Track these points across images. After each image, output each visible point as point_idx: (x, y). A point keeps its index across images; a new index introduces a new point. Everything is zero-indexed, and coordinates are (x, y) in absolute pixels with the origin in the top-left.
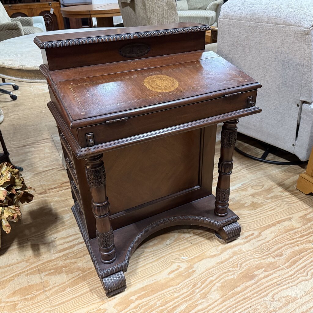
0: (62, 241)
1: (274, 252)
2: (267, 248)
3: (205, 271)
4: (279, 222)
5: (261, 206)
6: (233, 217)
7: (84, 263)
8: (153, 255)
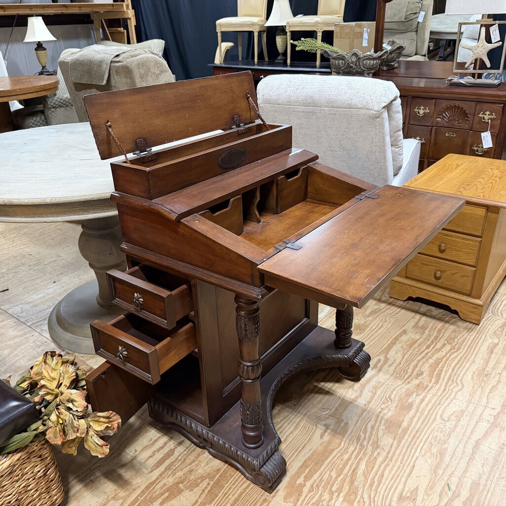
0: (148, 453)
2: (404, 370)
3: (359, 419)
4: (396, 339)
6: (359, 345)
7: (204, 466)
8: (287, 424)
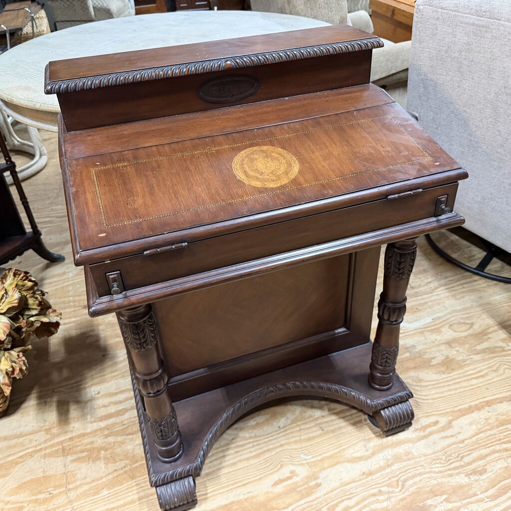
0: (107, 401)
1: (470, 464)
2: (459, 455)
3: (338, 488)
4: (489, 404)
5: (461, 367)
6: (402, 394)
7: (137, 445)
8: (251, 445)
